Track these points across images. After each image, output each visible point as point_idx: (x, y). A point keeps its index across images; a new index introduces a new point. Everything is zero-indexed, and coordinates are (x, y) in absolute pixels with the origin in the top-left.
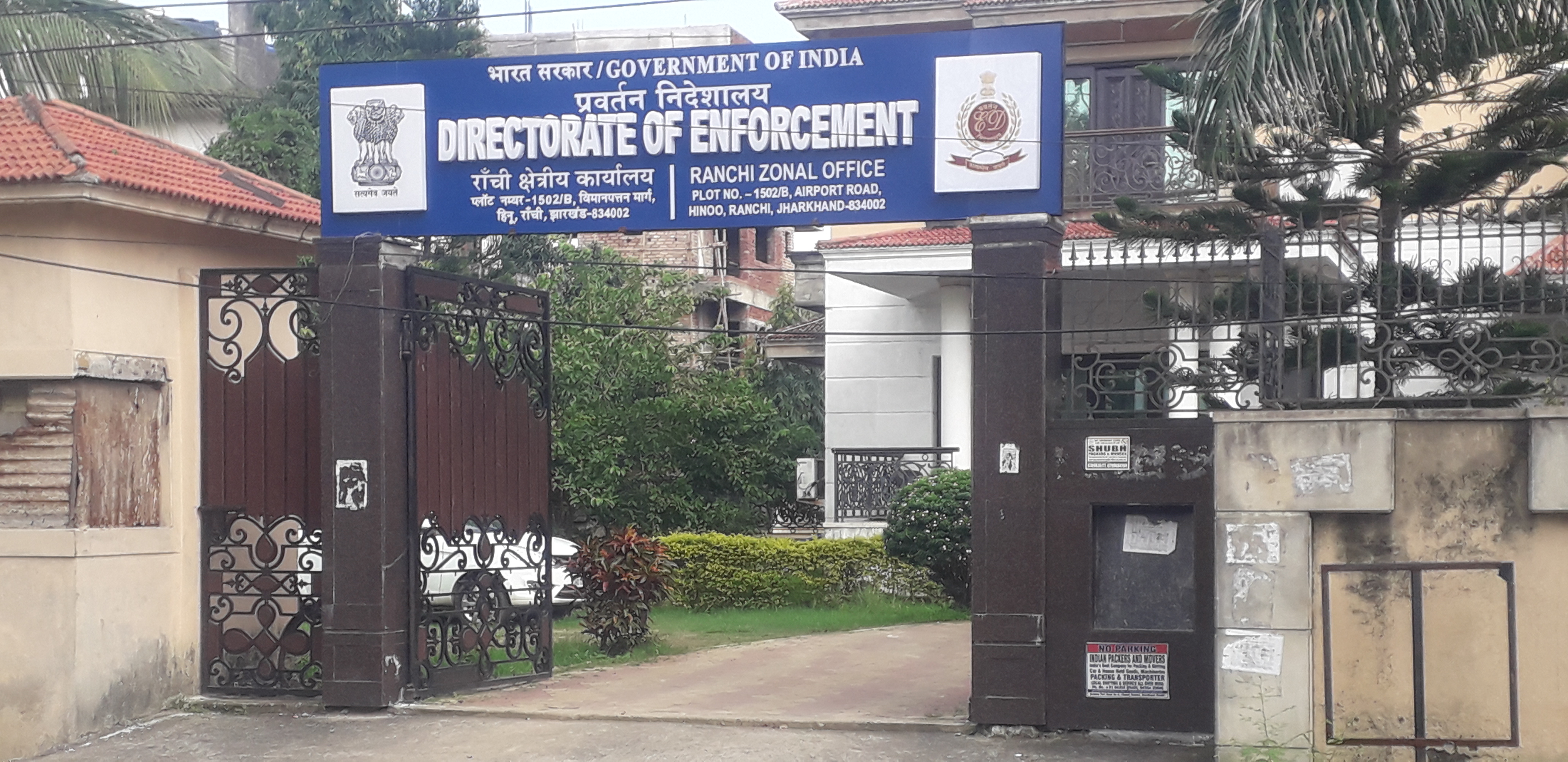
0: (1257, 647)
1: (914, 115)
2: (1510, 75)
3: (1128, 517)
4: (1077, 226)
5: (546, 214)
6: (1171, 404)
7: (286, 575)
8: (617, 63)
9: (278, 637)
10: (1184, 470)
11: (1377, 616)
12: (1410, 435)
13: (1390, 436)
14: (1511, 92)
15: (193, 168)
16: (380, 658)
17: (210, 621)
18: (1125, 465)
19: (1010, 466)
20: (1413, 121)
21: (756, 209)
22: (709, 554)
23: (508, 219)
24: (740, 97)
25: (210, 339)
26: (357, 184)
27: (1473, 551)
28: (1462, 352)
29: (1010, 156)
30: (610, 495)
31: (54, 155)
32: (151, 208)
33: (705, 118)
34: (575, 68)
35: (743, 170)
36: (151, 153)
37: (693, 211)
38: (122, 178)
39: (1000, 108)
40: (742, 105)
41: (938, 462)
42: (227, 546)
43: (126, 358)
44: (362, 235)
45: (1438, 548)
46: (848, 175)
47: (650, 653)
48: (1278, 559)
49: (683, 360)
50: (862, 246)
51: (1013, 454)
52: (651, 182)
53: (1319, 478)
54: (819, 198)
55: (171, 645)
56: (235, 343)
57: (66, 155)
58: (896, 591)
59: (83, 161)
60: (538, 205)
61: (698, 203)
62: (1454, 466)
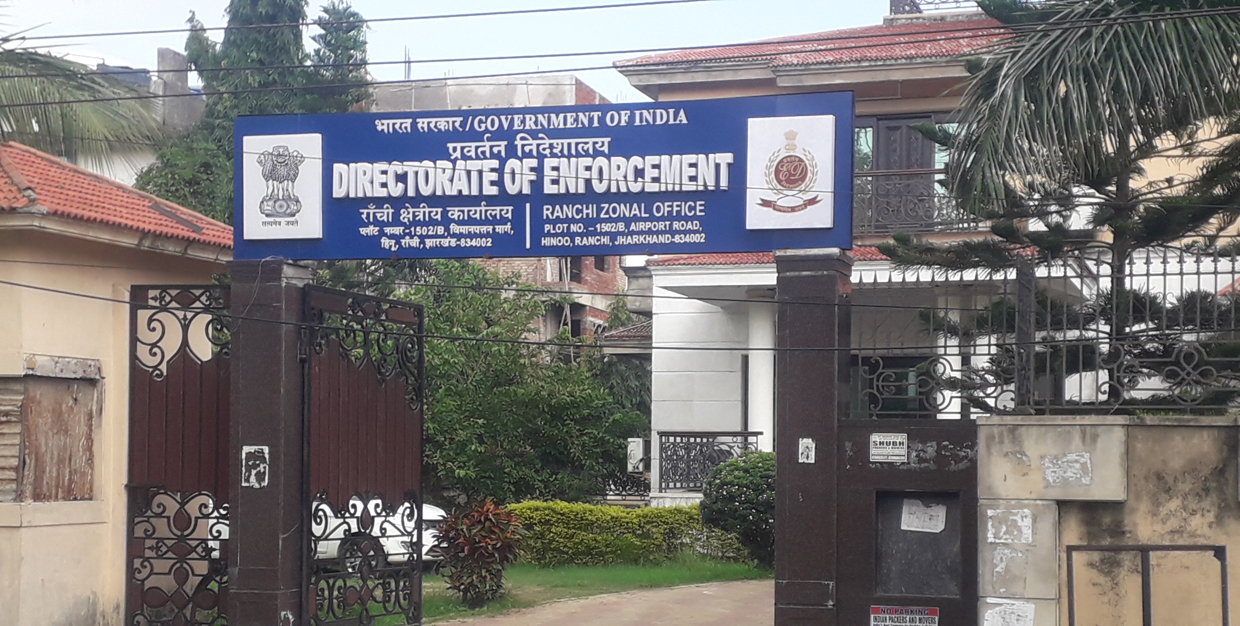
0: (1012, 613)
1: (729, 165)
2: (1221, 135)
3: (905, 500)
4: (862, 249)
5: (422, 242)
6: (940, 408)
7: (198, 542)
8: (483, 118)
9: (190, 594)
10: (953, 462)
11: (1113, 588)
12: (1140, 437)
13: (1124, 438)
14: (1222, 148)
15: (126, 200)
16: (276, 613)
17: (134, 580)
18: (903, 458)
19: (807, 458)
20: (1140, 171)
21: (598, 240)
22: (554, 519)
23: (391, 247)
24: (585, 148)
25: (138, 343)
26: (264, 216)
27: (1193, 535)
28: (1183, 369)
29: (810, 200)
30: (472, 469)
31: (10, 190)
32: (90, 234)
33: (556, 165)
34: (448, 122)
35: (587, 208)
36: (92, 187)
37: (545, 242)
38: (67, 209)
39: (801, 160)
40: (587, 155)
41: (746, 445)
42: (149, 517)
43: (67, 360)
44: (268, 259)
45: (1163, 532)
46: (675, 214)
47: (504, 607)
48: (1030, 539)
49: (534, 356)
50: (684, 264)
51: (810, 446)
52: (510, 218)
53: (1065, 472)
54: (650, 232)
55: (101, 600)
56: (159, 348)
57: (20, 190)
58: (710, 551)
59: (34, 196)
60: (415, 235)
61: (549, 235)
62: (1177, 463)
